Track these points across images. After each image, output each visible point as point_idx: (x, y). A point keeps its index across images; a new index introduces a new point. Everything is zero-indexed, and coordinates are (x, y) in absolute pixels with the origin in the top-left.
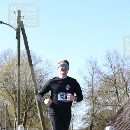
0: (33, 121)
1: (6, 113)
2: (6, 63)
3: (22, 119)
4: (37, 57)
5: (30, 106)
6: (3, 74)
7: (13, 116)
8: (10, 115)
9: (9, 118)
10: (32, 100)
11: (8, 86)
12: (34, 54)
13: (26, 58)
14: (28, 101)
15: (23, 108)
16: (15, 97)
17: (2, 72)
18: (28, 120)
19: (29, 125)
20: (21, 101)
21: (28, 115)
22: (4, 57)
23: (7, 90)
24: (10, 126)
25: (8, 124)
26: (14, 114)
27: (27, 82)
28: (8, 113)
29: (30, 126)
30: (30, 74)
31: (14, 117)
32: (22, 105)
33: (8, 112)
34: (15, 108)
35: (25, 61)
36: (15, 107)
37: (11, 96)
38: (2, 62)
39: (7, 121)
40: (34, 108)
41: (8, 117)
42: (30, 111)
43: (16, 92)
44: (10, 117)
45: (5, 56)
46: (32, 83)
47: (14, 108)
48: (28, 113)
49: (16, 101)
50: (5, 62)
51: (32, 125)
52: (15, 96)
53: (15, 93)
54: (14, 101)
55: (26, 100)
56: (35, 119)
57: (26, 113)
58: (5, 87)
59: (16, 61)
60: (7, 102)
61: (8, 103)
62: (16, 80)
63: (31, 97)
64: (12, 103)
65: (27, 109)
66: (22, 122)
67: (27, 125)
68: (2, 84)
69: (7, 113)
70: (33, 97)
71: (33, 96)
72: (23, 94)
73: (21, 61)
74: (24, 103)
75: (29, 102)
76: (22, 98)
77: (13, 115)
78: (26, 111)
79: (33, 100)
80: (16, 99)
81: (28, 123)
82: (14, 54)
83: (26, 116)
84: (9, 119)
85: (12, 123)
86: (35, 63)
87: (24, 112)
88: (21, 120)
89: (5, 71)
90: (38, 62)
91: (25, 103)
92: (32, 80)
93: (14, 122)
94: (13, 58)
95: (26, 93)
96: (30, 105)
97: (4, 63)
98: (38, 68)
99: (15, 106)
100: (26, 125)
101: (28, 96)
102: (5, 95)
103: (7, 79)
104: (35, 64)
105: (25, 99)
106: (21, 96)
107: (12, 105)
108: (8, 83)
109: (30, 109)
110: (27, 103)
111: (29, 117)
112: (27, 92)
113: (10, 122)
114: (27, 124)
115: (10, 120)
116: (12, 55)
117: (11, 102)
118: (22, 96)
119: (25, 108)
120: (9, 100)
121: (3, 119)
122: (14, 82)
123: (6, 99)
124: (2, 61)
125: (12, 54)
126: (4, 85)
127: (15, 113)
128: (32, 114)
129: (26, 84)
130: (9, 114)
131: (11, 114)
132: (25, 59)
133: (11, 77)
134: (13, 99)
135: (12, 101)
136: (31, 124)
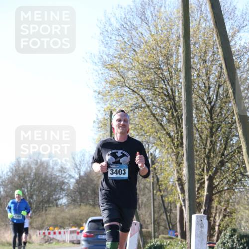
0: (231, 201)
1: (152, 181)
2: (147, 35)
3: (198, 197)
4: (238, 13)
5: (221, 157)
6: (140, 67)
7: (172, 190)
8: (164, 187)
9: (162, 196)
10: (227, 139)
11: (154, 102)
12: (230, 5)
13: (207, 17)
14: (216, 142)
15: (202, 166)
16: (177, 133)
17: (138, 61)
18: (217, 199)
19: (220, 213)
20: (195, 142)
21: (216, 184)
22: (141, 18)
23: (154, 115)
24: (165, 217)
25: (158, 213)
26: (177, 183)
27: (212, 89)
28: (158, 180)
29: (224, 216)
30: (218, 63)
31: (177, 191)
32: (198, 155)
33: (159, 177)
34: (179, 164)
35: (203, 26)
36: (177, 163)
37: (165, 130)
38: (134, 33)
39: (155, 203)
40: (233, 164)
41: (159, 193)
42: (221, 173)
43: (179, 119)
44: (164, 191)
45: (144, 14)
46: (227, 90)
47: (175, 165)
48: (218, 180)
49: (182, 144)
50: (144, 32)
51: (231, 213)
52: (179, 132)
53: (176, 123)
54: (174, 144)
55: (209, 142)
56: (239, 194)
57: (211, 179)
58: (148, 106)
59: (175, 28)
60: (154, 149)
61: (158, 151)
62: (178, 85)
63: (223, 130)
64: (170, 151)
65: (214, 166)
66: (200, 204)
67: (214, 214)
68: (137, 97)
69: (155, 180)
70: (230, 132)
71: (230, 129)
72: (202, 124)
73: (191, 25)
74: (205, 149)
75: (218, 147)
76: (197, 136)
77: (173, 186)
78: (210, 173)
79: (231, 140)
80: (182, 138)
81: (216, 209)
82: (170, 7)
83: (211, 187)
84: (160, 198)
85: (171, 210)
86: (233, 29)
87: (206, 178)
88: (198, 201)
89: (144, 58)
90: (243, 27)
91: (207, 151)
92: (225, 81)
93: (176, 207)
94: (167, 20)
95: (209, 122)
96: (223, 154)
97: (142, 34)
98: (242, 44)
99: (177, 158)
100: (211, 214)
101: (217, 130)
102: (146, 129)
103: (151, 80)
104: (234, 33)
105: (207, 138)
106: (194, 131)
107: (170, 158)
108: (154, 94)
109: (223, 168)
110: (212, 150)
111: (222, 191)
112: (211, 118)
113: (166, 205)
114: (213, 211)
115: (163, 201)
116: (163, 10)
117: (167, 150)
118: (197, 130)
119: (208, 163)
120: (159, 142)
121: (145, 200)
122: (172, 89)
123: (152, 139)
124: (136, 29)
125: (165, 7)
126: (144, 100)
127: (180, 180)
128: (229, 181)
129: (209, 93)
130: (162, 185)
131: (166, 184)
132: (202, 20)
133: (162, 74)
134: (172, 141)
135: (167, 146)
136: (225, 210)
